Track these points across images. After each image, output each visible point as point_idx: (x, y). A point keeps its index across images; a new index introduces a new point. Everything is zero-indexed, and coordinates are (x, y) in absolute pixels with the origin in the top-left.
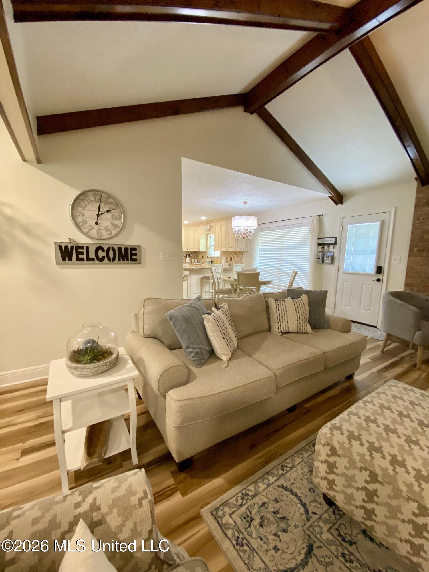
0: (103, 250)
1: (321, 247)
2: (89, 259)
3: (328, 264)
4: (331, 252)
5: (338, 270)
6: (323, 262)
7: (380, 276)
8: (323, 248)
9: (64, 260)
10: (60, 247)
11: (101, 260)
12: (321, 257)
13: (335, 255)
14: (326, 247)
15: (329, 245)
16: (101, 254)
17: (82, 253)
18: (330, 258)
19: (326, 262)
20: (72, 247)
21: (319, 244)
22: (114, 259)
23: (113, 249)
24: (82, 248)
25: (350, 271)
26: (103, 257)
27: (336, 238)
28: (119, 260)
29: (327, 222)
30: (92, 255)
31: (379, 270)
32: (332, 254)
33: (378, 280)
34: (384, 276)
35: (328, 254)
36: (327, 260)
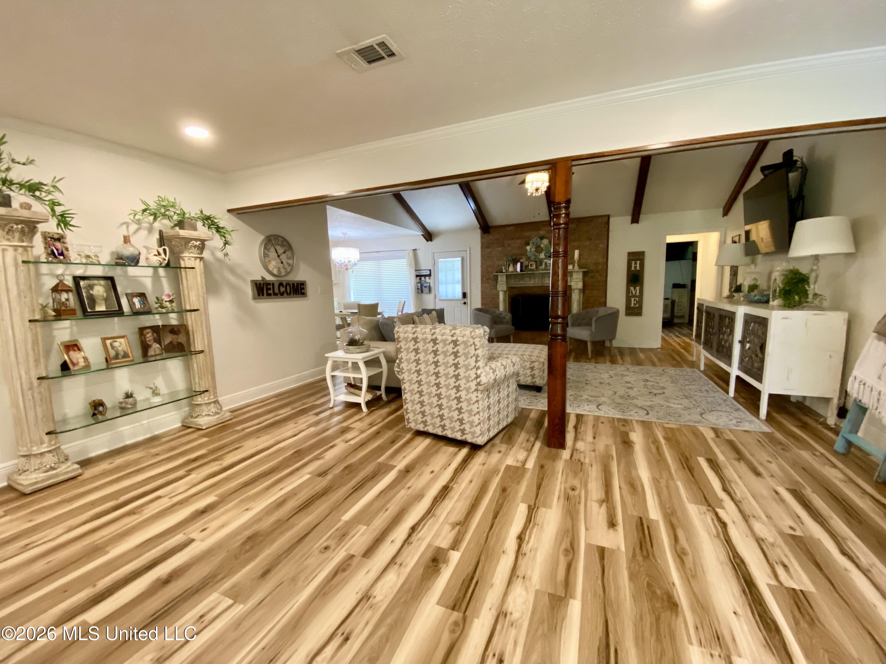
0: (283, 287)
1: (418, 278)
2: (275, 294)
3: (426, 293)
4: (428, 283)
5: (435, 298)
6: (422, 292)
7: (465, 300)
8: (420, 279)
9: (259, 295)
10: (256, 284)
11: (282, 294)
12: (420, 287)
13: (431, 285)
14: (423, 278)
15: (425, 276)
16: (282, 289)
17: (270, 289)
18: (428, 288)
19: (424, 291)
20: (264, 284)
21: (417, 276)
22: (290, 294)
23: (290, 285)
24: (269, 284)
25: (444, 298)
26: (283, 292)
27: (430, 270)
28: (293, 294)
29: (421, 254)
30: (277, 291)
31: (464, 295)
32: (428, 285)
33: (465, 303)
34: (468, 300)
35: (425, 285)
36: (426, 290)
